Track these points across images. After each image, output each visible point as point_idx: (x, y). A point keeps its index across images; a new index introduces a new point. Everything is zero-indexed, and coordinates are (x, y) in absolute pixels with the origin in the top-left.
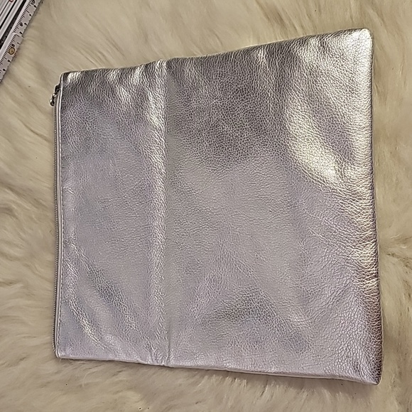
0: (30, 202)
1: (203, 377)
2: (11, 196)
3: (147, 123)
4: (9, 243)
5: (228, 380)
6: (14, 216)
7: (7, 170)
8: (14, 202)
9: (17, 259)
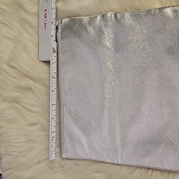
0: (41, 85)
1: (136, 170)
2: (31, 82)
3: (104, 46)
4: (31, 105)
5: (150, 171)
6: (33, 92)
7: (29, 70)
8: (33, 85)
9: (36, 112)
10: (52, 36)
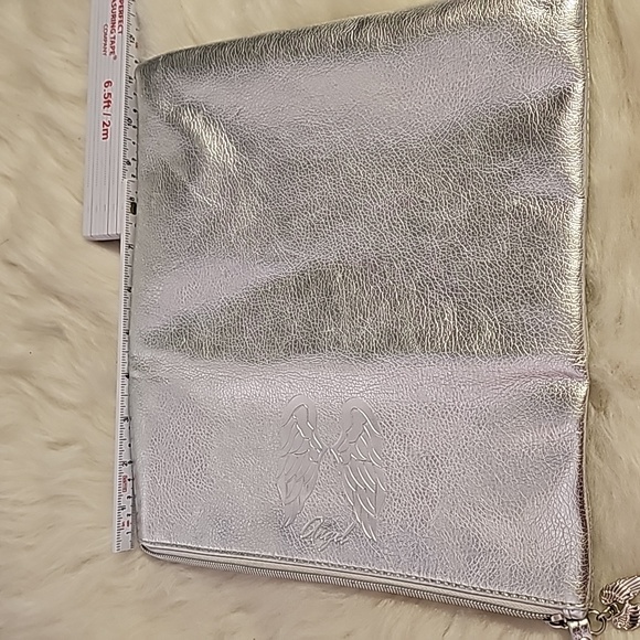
10: (129, 163)
